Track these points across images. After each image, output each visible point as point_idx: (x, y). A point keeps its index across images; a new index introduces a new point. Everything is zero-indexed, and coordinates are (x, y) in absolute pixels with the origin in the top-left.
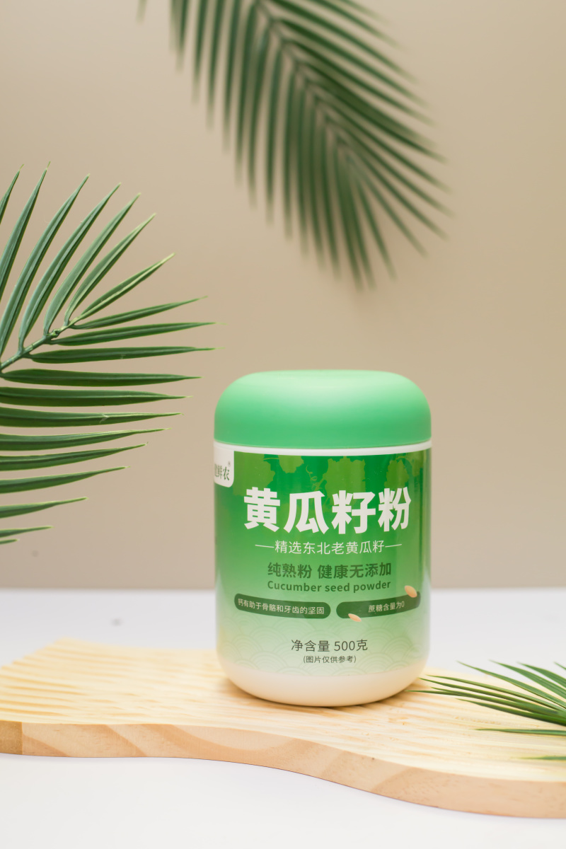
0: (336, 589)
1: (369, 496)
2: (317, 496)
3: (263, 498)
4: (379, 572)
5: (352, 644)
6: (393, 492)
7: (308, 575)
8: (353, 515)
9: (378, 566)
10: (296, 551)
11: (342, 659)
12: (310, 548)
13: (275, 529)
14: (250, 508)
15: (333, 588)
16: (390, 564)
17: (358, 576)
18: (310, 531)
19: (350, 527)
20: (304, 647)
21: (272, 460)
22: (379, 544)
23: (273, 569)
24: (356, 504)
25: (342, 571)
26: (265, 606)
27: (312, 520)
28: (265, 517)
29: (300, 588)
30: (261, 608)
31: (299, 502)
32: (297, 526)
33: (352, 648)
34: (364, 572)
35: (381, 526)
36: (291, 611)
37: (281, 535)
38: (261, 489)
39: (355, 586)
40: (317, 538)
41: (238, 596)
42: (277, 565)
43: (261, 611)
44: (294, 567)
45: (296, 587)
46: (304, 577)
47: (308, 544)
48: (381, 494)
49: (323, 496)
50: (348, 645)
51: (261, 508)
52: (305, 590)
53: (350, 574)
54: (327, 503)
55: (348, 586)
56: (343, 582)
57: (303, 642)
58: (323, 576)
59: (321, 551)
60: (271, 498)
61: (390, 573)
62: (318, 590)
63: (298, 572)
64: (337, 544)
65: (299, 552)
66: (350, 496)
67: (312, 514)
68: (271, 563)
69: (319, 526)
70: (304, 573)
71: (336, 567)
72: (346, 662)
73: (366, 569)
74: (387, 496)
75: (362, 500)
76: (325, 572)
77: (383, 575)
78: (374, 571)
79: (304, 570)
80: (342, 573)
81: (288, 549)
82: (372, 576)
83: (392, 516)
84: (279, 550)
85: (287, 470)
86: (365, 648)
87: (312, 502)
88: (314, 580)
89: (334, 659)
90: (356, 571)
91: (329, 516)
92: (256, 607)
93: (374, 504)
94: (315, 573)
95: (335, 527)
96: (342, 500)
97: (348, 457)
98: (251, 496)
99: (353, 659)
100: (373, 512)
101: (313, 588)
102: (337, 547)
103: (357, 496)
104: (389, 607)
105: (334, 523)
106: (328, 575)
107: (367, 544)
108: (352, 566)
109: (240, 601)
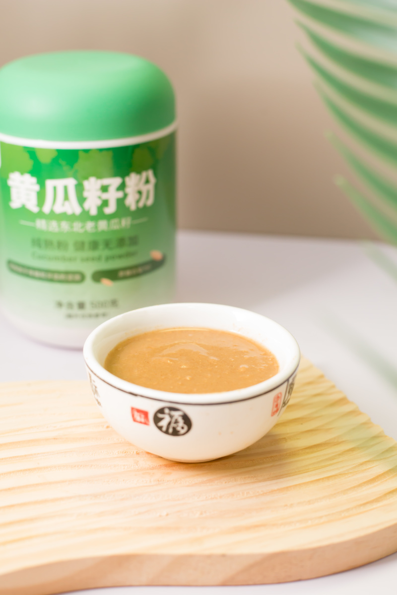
0: (90, 260)
1: (117, 181)
2: (71, 182)
3: (24, 182)
4: (127, 244)
5: (105, 304)
6: (138, 176)
7: (65, 249)
8: (102, 198)
9: (127, 239)
10: (54, 228)
11: (96, 315)
12: (66, 227)
13: (36, 210)
14: (14, 190)
15: (87, 259)
16: (137, 237)
17: (109, 249)
18: (66, 213)
19: (100, 208)
20: (65, 306)
21: (32, 153)
22: (126, 221)
23: (37, 242)
24: (105, 189)
26: (31, 273)
27: (67, 203)
28: (26, 200)
29: (59, 259)
30: (29, 274)
31: (55, 188)
32: (54, 209)
33: (105, 307)
34: (115, 245)
35: (127, 206)
36: (53, 277)
37: (41, 215)
38: (22, 174)
39: (106, 257)
40: (71, 218)
41: (10, 262)
42: (39, 240)
44: (53, 242)
45: (56, 259)
46: (62, 251)
47: (64, 223)
48: (127, 179)
49: (76, 182)
50: (102, 304)
51: (23, 191)
52: (63, 260)
53: (101, 247)
54: (80, 188)
55: (100, 257)
56: (96, 253)
57: (64, 302)
58: (79, 250)
59: (75, 229)
60: (32, 183)
61: (137, 244)
62: (75, 261)
63: (57, 246)
64: (89, 223)
65: (57, 230)
67: (66, 198)
68: (34, 238)
69: (73, 208)
70: (62, 246)
71: (89, 242)
72: (101, 318)
73: (116, 242)
74: (132, 180)
75: (110, 185)
76: (80, 246)
77: (131, 246)
78: (124, 243)
80: (95, 246)
81: (48, 227)
82: (122, 247)
83: (137, 196)
84: (41, 227)
85: (45, 160)
86: (117, 306)
87: (66, 189)
88: (71, 252)
91: (81, 200)
92: (25, 272)
93: (122, 187)
94: (71, 247)
95: (87, 209)
96: (92, 185)
97: (96, 149)
98: (14, 180)
99: (107, 316)
100: (120, 194)
101: (71, 260)
102: (89, 226)
103: (106, 181)
104: (137, 271)
105: (87, 205)
106: (83, 248)
107: (116, 222)
108: (103, 241)
109: (11, 265)
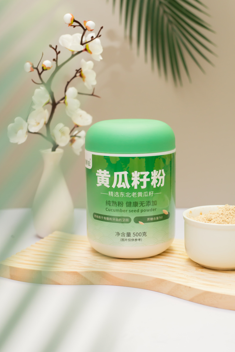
0: (134, 211)
1: (147, 173)
2: (125, 173)
3: (103, 174)
4: (151, 204)
5: (140, 234)
6: (157, 172)
7: (122, 206)
8: (140, 181)
9: (151, 202)
10: (117, 196)
11: (136, 240)
12: (122, 195)
13: (108, 187)
14: (98, 178)
15: (132, 211)
16: (156, 201)
17: (143, 206)
18: (123, 188)
19: (139, 186)
20: (121, 235)
21: (107, 159)
22: (151, 193)
23: (108, 203)
24: (141, 177)
25: (136, 204)
26: (105, 218)
27: (123, 183)
28: (104, 182)
29: (118, 211)
30: (103, 219)
31: (118, 176)
32: (117, 186)
33: (140, 235)
34: (145, 204)
35: (152, 185)
36: (115, 220)
37: (111, 189)
38: (103, 170)
39: (141, 210)
40: (125, 190)
41: (95, 214)
42: (109, 201)
43: (103, 220)
44: (116, 202)
45: (117, 211)
46: (120, 206)
47: (122, 193)
48: (152, 172)
49: (128, 173)
50: (139, 234)
51: (103, 178)
52: (121, 212)
53: (139, 205)
54: (130, 176)
55: (139, 210)
56: (136, 208)
57: (120, 233)
58: (128, 206)
59: (127, 196)
60: (107, 174)
61: (156, 205)
62: (126, 212)
63: (118, 204)
64: (134, 193)
65: (118, 196)
66: (139, 173)
67: (123, 180)
68: (107, 201)
69: (126, 185)
70: (120, 204)
71: (133, 202)
72: (138, 241)
73: (146, 203)
74: (154, 173)
75: (144, 175)
77: (153, 205)
78: (150, 204)
79: (120, 203)
80: (136, 205)
81: (114, 195)
82: (148, 206)
83: (157, 181)
84: (110, 195)
85: (113, 162)
86: (146, 235)
87: (123, 176)
88: (124, 207)
89: (133, 240)
90: (142, 204)
91: (130, 181)
92: (101, 218)
93: (149, 176)
94: (125, 205)
95: (133, 186)
96: (135, 175)
97: (138, 157)
98: (99, 173)
99: (141, 240)
100: (149, 180)
101: (124, 211)
102: (134, 194)
103: (142, 173)
104: (156, 219)
105: (133, 184)
106: (130, 205)
107: (146, 193)
108: (140, 202)
109: (95, 216)
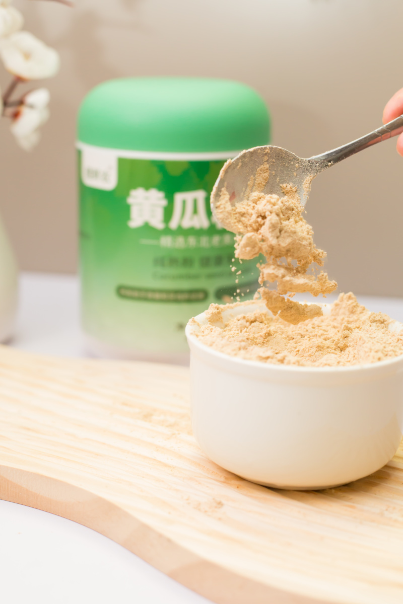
0: (214, 276)
2: (200, 195)
3: (149, 198)
10: (180, 245)
13: (160, 226)
14: (134, 208)
18: (193, 227)
21: (161, 166)
23: (160, 261)
25: (218, 260)
26: (150, 295)
27: (196, 218)
31: (184, 202)
32: (182, 223)
37: (167, 231)
38: (147, 187)
40: (199, 233)
41: (121, 287)
42: (161, 258)
43: (146, 299)
44: (178, 259)
46: (188, 267)
47: (191, 238)
49: (204, 194)
51: (146, 207)
53: (225, 262)
56: (219, 269)
58: (203, 266)
60: (158, 198)
62: (199, 278)
63: (182, 263)
65: (183, 246)
67: (195, 211)
69: (201, 221)
71: (214, 257)
76: (205, 262)
80: (219, 262)
84: (164, 244)
85: (175, 172)
87: (195, 202)
88: (196, 269)
91: (209, 213)
94: (197, 265)
98: (135, 197)
106: (208, 264)
109: (123, 290)
